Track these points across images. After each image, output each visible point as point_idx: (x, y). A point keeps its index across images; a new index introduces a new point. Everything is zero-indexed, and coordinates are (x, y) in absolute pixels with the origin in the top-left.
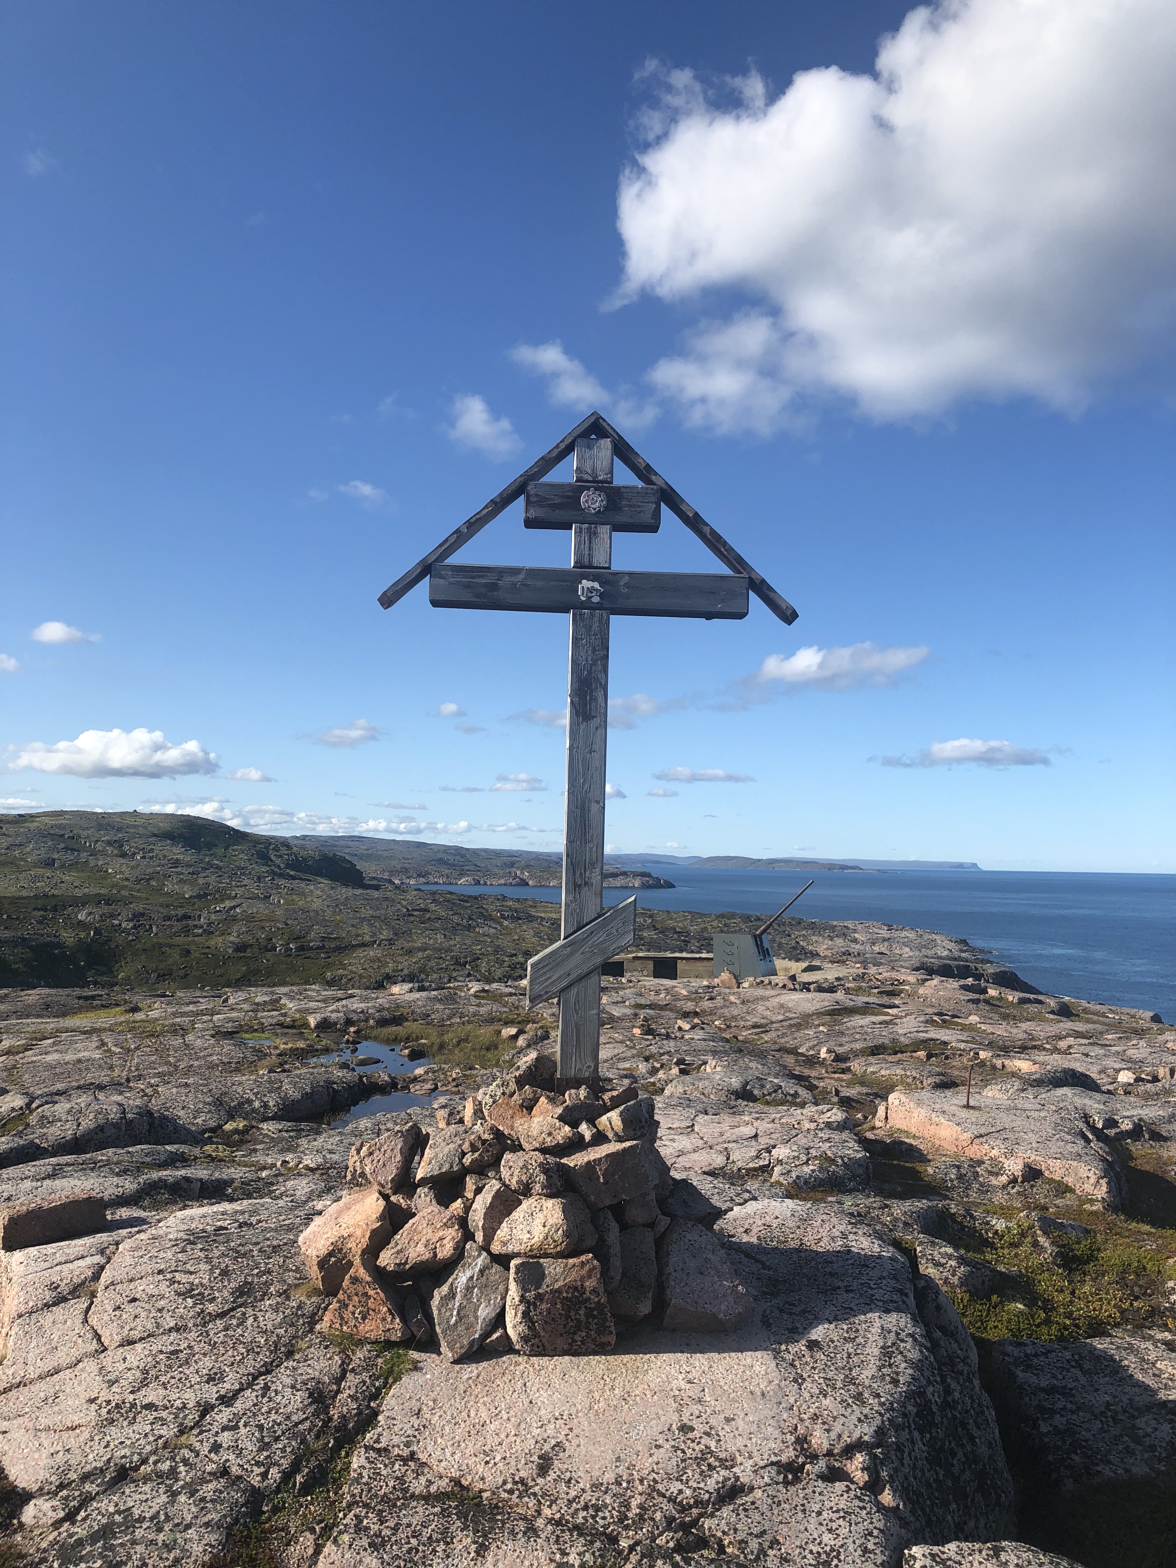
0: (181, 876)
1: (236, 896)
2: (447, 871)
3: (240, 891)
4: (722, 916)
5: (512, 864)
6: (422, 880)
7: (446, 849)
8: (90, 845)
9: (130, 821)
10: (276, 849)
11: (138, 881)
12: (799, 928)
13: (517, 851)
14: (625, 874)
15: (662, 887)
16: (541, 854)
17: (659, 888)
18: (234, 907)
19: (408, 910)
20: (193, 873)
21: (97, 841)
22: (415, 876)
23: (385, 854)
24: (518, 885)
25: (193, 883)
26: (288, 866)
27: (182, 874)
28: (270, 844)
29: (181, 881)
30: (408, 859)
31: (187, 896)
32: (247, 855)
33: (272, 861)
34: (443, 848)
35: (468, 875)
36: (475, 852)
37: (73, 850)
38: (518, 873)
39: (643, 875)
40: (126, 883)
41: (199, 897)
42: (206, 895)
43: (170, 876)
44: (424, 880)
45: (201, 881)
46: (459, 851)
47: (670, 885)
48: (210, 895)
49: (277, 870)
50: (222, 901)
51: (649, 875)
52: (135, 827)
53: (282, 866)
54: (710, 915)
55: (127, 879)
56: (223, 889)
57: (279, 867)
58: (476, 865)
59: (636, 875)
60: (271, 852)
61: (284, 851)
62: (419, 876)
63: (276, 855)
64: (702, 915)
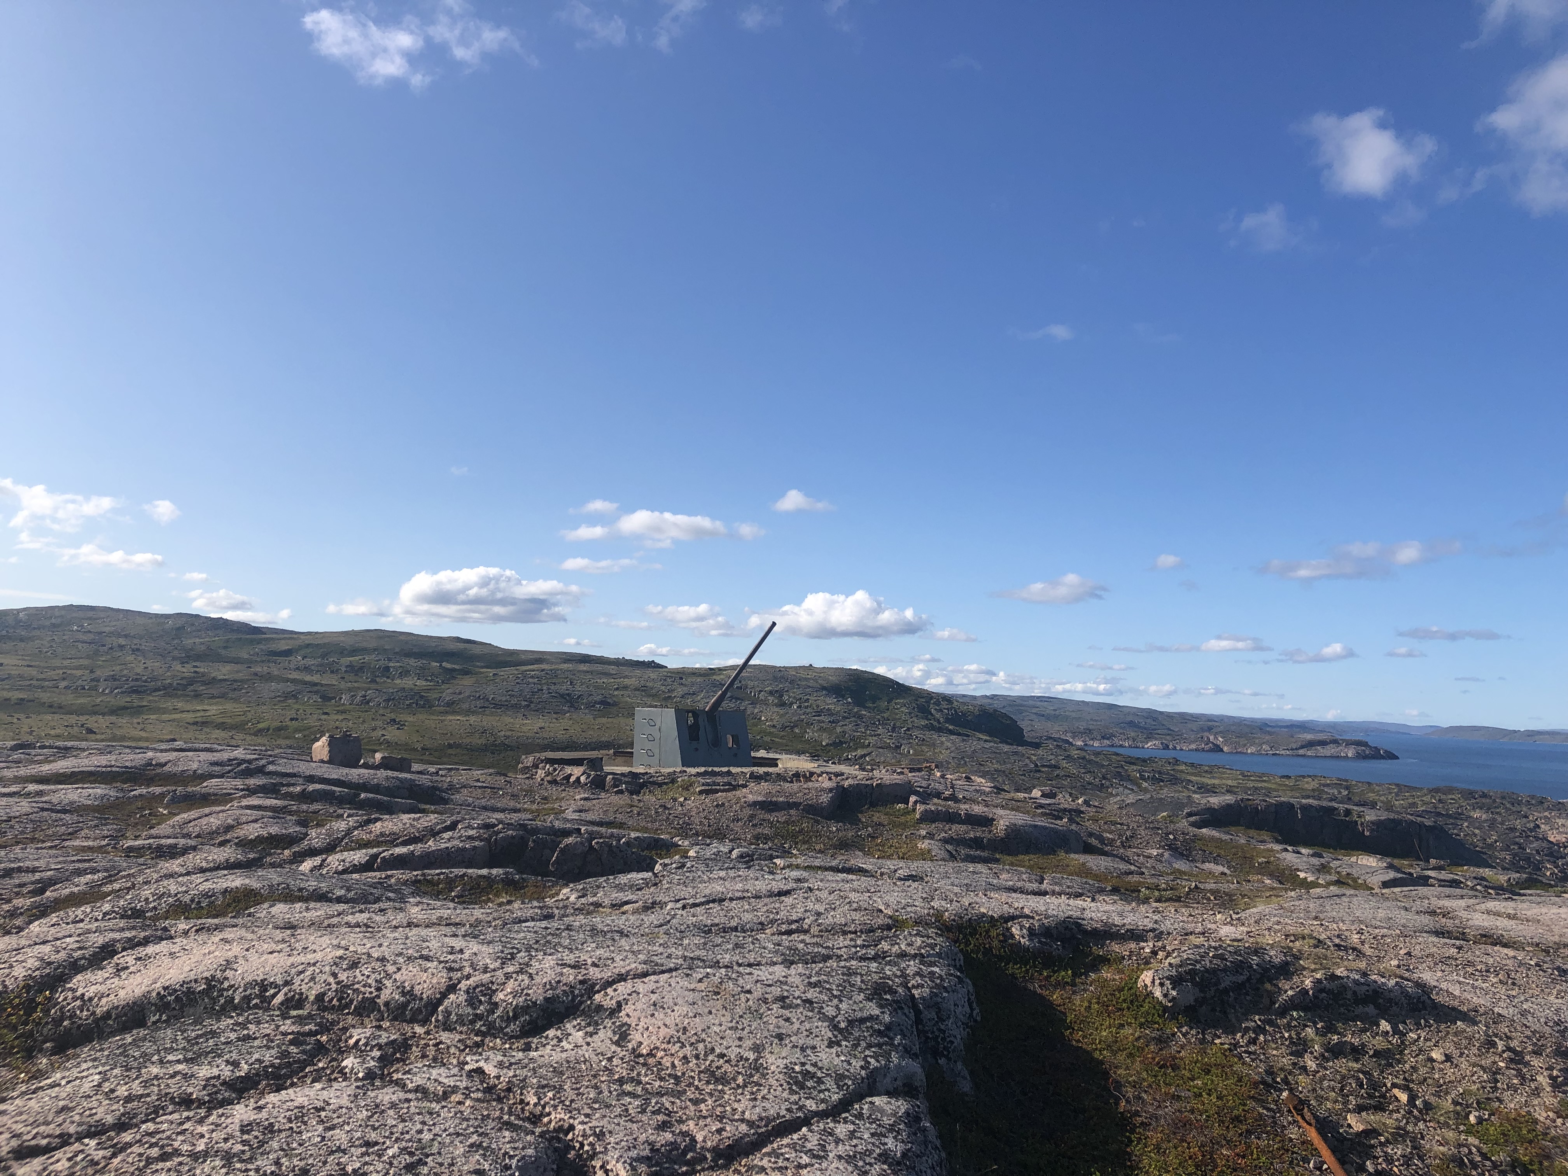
0: (822, 725)
1: (869, 745)
2: (1133, 734)
3: (872, 740)
4: (1437, 790)
5: (1210, 729)
6: (1107, 742)
7: (1137, 711)
8: (755, 695)
9: (803, 674)
10: (938, 703)
11: (784, 728)
12: (1540, 808)
13: (1218, 716)
14: (1335, 742)
15: (1382, 757)
16: (1245, 719)
17: (1377, 758)
18: (864, 756)
19: (1036, 765)
20: (833, 722)
21: (761, 691)
22: (1099, 737)
23: (1074, 715)
24: (1211, 750)
25: (830, 731)
26: (947, 720)
27: (823, 722)
28: (932, 698)
29: (822, 729)
30: (1096, 721)
31: (824, 744)
32: (908, 708)
33: (932, 714)
34: (1135, 710)
35: (1156, 739)
36: (1170, 716)
37: (737, 699)
38: (1212, 738)
39: (1358, 743)
40: (772, 730)
41: (834, 744)
42: (841, 743)
43: (812, 724)
44: (1108, 742)
45: (839, 730)
46: (1151, 714)
47: (1393, 757)
48: (845, 743)
49: (935, 723)
50: (856, 749)
51: (1365, 744)
52: (806, 679)
53: (942, 720)
54: (1421, 789)
55: (774, 726)
56: (859, 738)
57: (939, 722)
58: (1169, 729)
59: (1349, 743)
60: (931, 706)
61: (944, 705)
62: (1103, 738)
63: (936, 709)
64: (1411, 788)
